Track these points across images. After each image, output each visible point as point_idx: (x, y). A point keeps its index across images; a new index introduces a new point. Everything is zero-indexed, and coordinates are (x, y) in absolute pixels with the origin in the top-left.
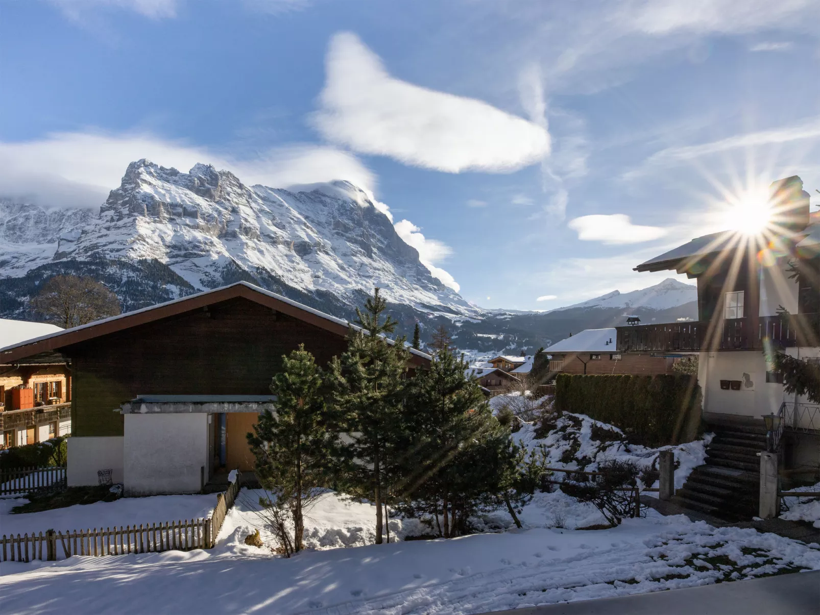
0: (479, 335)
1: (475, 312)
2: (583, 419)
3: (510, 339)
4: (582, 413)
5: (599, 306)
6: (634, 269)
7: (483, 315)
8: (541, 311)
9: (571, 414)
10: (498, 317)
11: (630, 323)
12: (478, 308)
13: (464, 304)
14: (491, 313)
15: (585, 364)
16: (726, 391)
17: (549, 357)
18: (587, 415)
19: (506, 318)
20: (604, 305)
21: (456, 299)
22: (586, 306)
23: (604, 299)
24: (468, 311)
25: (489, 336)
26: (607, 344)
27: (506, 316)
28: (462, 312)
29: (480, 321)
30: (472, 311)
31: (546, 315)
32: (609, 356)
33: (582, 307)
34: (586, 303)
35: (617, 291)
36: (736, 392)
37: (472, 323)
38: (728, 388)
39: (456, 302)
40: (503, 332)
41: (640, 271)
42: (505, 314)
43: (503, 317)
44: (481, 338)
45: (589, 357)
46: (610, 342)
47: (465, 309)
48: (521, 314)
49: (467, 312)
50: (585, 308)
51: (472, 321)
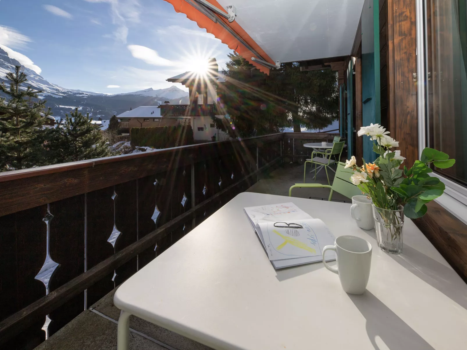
0: (60, 106)
1: (57, 90)
2: (147, 149)
3: (88, 110)
4: (146, 146)
5: (143, 95)
6: (166, 80)
7: (64, 93)
8: (109, 94)
9: (140, 147)
10: (77, 95)
11: (166, 103)
12: (59, 87)
13: (46, 83)
14: (71, 92)
15: (141, 124)
16: (199, 131)
17: (119, 121)
18: (148, 146)
19: (84, 96)
20: (146, 95)
21: (36, 78)
22: (136, 94)
23: (145, 92)
24: (50, 88)
25: (70, 107)
26: (152, 114)
27: (83, 95)
28: (44, 88)
29: (62, 97)
30: (53, 89)
31: (112, 97)
32: (153, 120)
33: (134, 94)
34: (136, 92)
35: (151, 88)
36: (202, 131)
37: (55, 98)
38: (200, 130)
39: (37, 81)
40: (82, 105)
41: (169, 81)
42: (83, 94)
43: (81, 96)
44: (62, 109)
45: (143, 120)
46: (153, 113)
47: (47, 87)
48: (95, 95)
49: (48, 89)
50: (136, 95)
51: (53, 96)
